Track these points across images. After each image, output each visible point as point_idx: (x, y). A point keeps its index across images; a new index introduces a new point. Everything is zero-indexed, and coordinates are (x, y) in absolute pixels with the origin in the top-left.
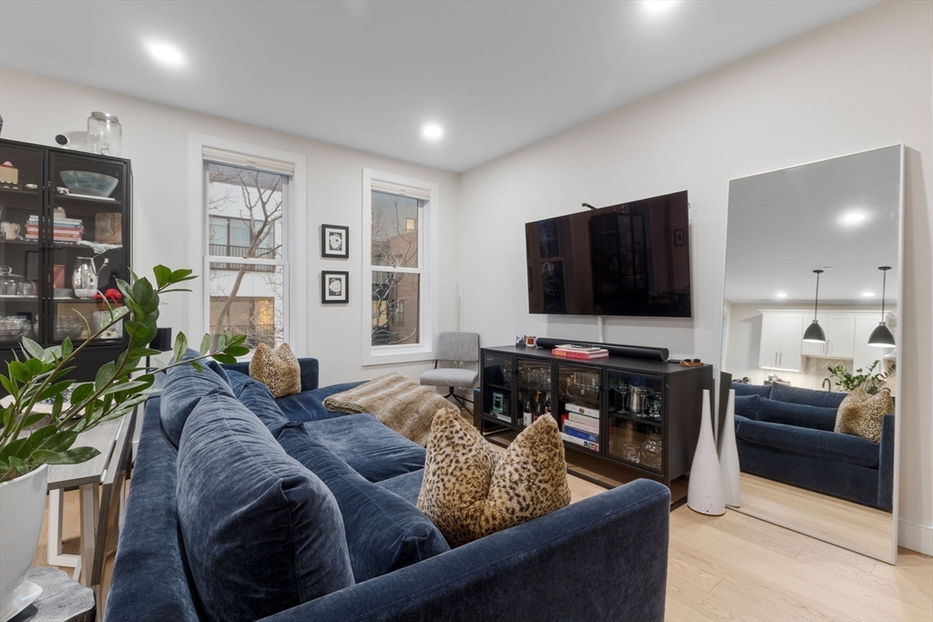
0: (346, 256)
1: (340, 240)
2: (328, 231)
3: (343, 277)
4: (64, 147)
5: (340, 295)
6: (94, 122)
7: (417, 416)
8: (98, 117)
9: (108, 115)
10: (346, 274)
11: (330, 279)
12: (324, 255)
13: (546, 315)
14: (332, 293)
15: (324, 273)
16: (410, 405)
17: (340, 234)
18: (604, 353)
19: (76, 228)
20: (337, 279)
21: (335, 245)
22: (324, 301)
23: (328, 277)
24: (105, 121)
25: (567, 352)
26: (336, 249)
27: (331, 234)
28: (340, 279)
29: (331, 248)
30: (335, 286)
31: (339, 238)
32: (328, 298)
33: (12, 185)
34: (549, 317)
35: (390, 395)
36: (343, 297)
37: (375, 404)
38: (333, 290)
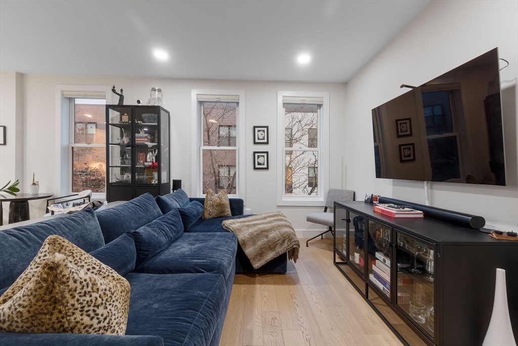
0: (267, 143)
1: (263, 134)
2: (257, 129)
3: (265, 155)
4: (140, 105)
5: (264, 165)
6: (153, 92)
7: (266, 240)
8: (154, 90)
9: (157, 88)
10: (267, 153)
11: (258, 156)
12: (255, 143)
13: (392, 180)
14: (259, 164)
15: (255, 153)
16: (264, 232)
17: (264, 131)
18: (419, 214)
19: (146, 137)
20: (262, 156)
21: (261, 137)
22: (255, 168)
23: (256, 155)
24: (155, 91)
25: (382, 210)
26: (262, 139)
27: (259, 131)
28: (263, 156)
29: (259, 139)
30: (261, 160)
31: (263, 133)
32: (257, 166)
33: (126, 122)
34: (393, 181)
35: (254, 225)
36: (265, 166)
37: (242, 229)
38: (260, 162)
